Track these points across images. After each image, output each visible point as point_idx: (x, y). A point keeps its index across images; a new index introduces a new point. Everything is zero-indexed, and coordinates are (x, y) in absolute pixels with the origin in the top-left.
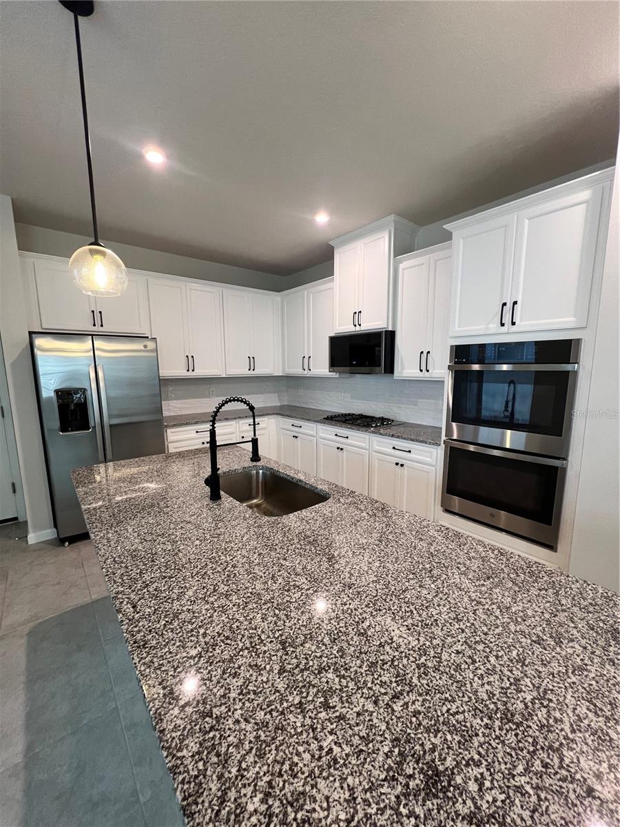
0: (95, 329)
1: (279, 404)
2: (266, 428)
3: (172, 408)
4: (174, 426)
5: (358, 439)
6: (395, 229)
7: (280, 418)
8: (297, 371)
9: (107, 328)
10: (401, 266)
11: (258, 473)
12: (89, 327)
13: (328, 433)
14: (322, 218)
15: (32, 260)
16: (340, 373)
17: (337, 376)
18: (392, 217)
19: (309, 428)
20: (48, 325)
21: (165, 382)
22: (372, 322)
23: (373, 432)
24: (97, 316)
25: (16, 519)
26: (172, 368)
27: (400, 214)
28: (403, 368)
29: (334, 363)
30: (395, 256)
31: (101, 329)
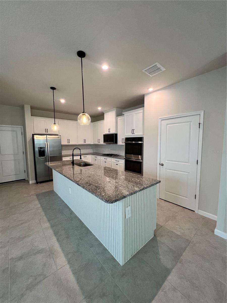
0: (46, 133)
1: (93, 152)
2: (88, 158)
3: (64, 153)
4: (64, 157)
5: (109, 159)
6: (116, 111)
7: (92, 155)
8: (97, 143)
9: (49, 133)
10: (118, 119)
11: (82, 164)
12: (44, 133)
13: (103, 158)
14: (100, 108)
15: (33, 118)
16: (107, 143)
17: (106, 144)
18: (115, 108)
19: (99, 157)
20: (36, 132)
21: (62, 146)
22: (113, 132)
23: (112, 157)
24: (47, 130)
25: (25, 179)
26: (64, 142)
27: (117, 107)
28: (119, 142)
29: (105, 141)
30: (117, 117)
31: (47, 133)
